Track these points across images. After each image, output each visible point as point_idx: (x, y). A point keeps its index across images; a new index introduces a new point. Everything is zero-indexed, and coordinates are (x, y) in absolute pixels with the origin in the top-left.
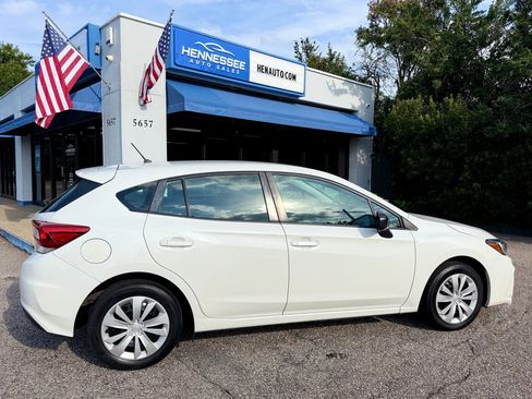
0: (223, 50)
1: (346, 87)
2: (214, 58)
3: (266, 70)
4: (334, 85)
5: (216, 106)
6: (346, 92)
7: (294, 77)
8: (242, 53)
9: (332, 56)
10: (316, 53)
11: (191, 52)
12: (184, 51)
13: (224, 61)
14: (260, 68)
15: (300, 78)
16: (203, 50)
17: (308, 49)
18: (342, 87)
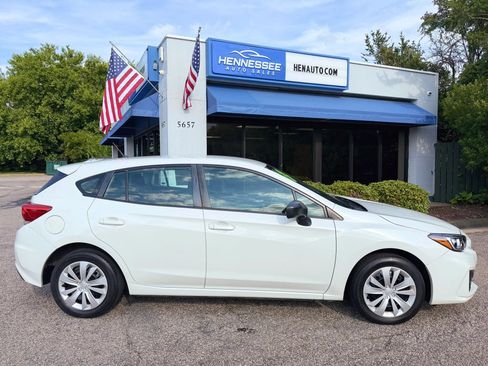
0: (258, 55)
1: (400, 77)
2: (249, 64)
3: (304, 68)
4: (386, 76)
5: (248, 106)
6: (400, 81)
7: (335, 72)
8: (278, 55)
9: (404, 46)
10: (389, 44)
11: (227, 61)
12: (220, 60)
13: (258, 65)
14: (297, 68)
15: (342, 73)
16: (239, 57)
17: (380, 40)
18: (395, 77)
